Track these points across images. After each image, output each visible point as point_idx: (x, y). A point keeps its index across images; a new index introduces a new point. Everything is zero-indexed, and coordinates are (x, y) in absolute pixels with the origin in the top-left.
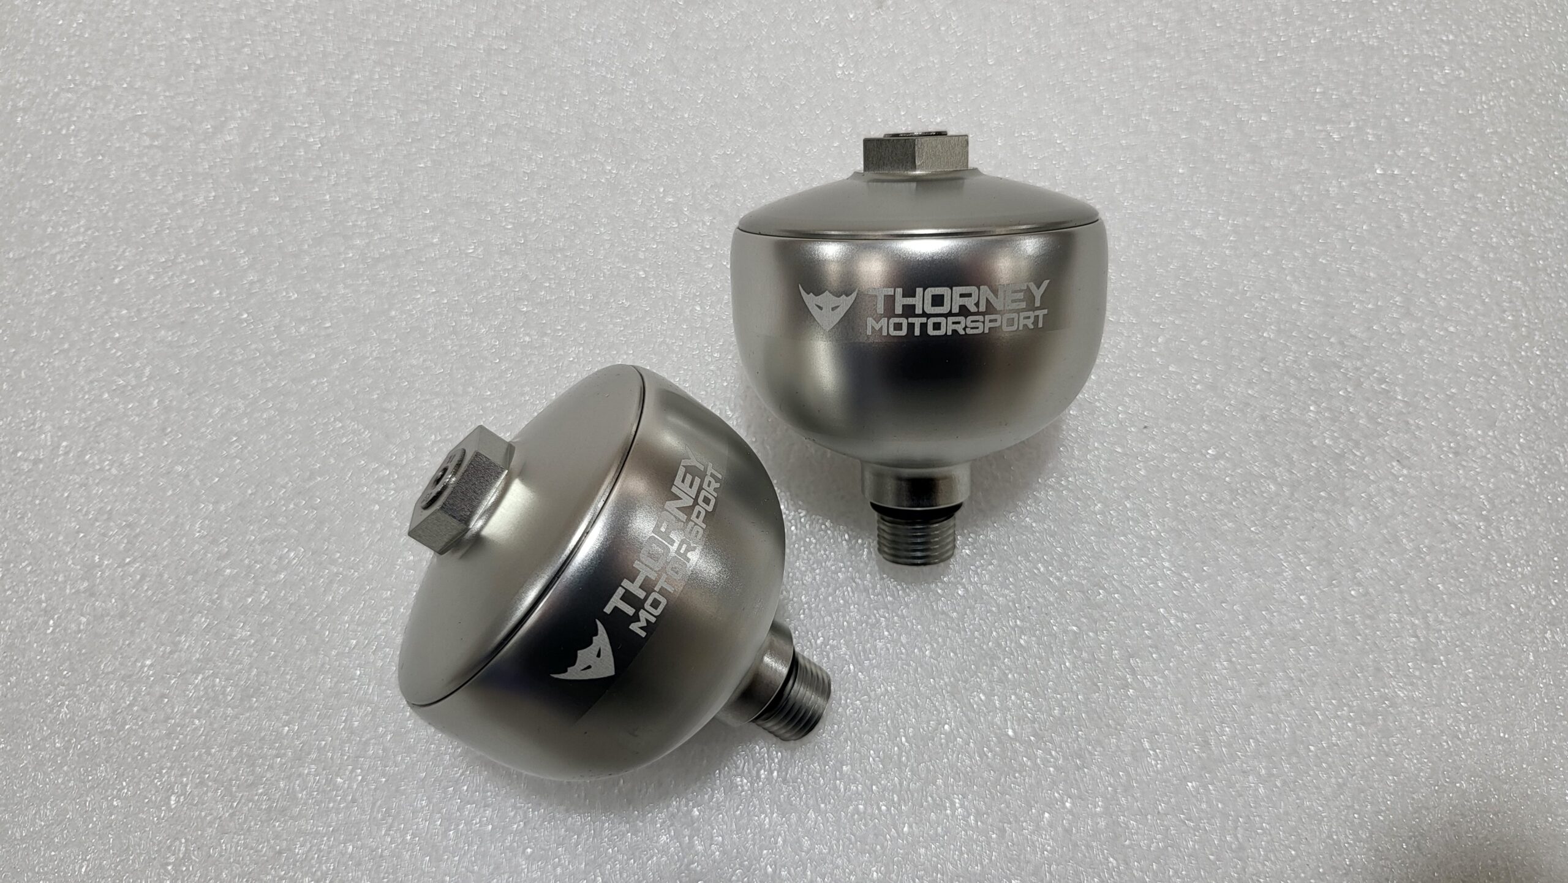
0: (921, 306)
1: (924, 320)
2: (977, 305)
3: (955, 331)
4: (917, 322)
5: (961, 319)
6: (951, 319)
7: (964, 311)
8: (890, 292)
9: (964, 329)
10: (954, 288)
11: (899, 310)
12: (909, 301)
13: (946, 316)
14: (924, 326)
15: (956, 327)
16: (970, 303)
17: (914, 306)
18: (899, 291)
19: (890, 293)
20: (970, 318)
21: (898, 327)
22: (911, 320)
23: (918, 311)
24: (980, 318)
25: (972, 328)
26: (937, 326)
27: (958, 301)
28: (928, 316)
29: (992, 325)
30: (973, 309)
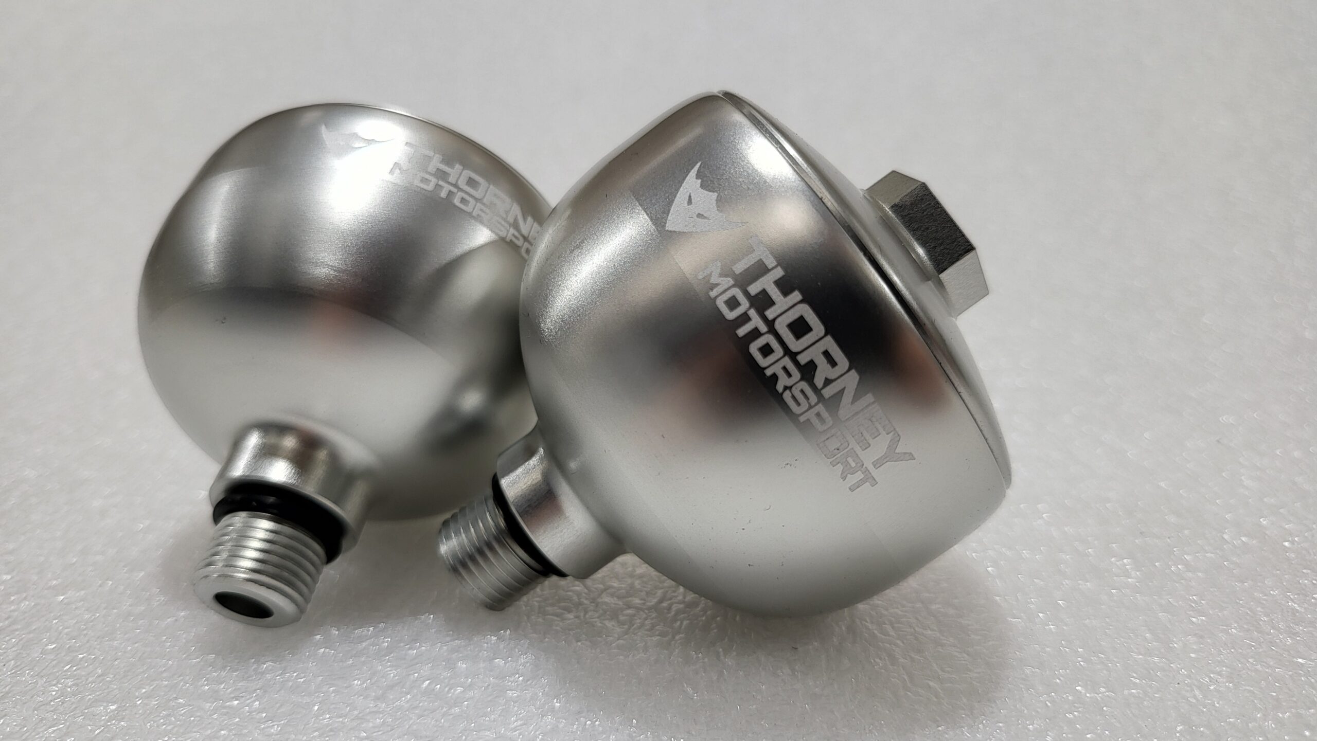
0: (779, 312)
1: (763, 328)
2: (828, 382)
3: (775, 377)
4: (756, 321)
5: (796, 375)
6: (787, 362)
7: (808, 371)
8: (770, 262)
9: (786, 388)
10: (829, 338)
11: (754, 289)
12: (774, 293)
13: (787, 352)
14: (755, 334)
15: (782, 375)
16: (823, 371)
17: (772, 303)
18: (779, 273)
19: (767, 262)
20: (804, 385)
21: (733, 303)
22: (752, 313)
23: (770, 314)
24: (813, 398)
25: (794, 397)
26: (766, 350)
27: (815, 354)
28: (772, 330)
29: (815, 421)
30: (819, 381)
